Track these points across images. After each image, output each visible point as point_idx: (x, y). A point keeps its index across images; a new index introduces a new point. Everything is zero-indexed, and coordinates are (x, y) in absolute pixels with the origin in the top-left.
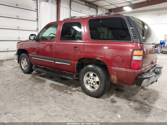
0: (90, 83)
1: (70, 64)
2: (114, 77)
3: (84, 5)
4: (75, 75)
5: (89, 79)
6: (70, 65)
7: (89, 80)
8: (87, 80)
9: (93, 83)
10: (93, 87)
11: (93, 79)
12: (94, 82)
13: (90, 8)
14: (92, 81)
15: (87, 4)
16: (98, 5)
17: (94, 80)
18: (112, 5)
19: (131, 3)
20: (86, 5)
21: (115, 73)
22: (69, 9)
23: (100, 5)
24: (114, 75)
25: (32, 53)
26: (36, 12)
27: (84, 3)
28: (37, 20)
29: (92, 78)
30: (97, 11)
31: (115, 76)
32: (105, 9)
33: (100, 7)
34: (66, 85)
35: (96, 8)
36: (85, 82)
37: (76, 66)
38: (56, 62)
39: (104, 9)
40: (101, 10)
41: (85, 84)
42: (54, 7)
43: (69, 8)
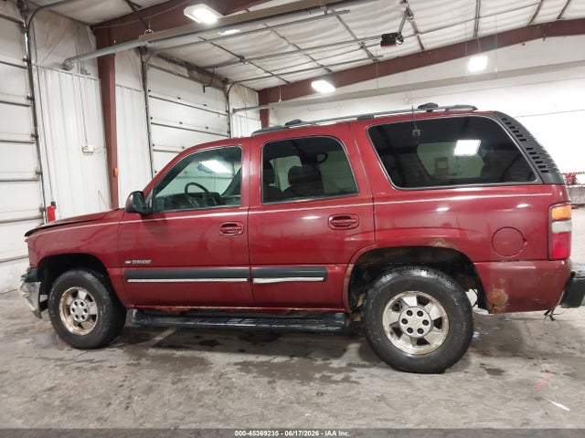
0: (410, 330)
1: (322, 279)
2: (499, 294)
3: (186, 77)
4: (339, 315)
5: (404, 315)
6: (324, 281)
7: (405, 321)
8: (397, 323)
9: (423, 327)
10: (421, 342)
11: (420, 314)
12: (425, 322)
13: (204, 87)
14: (415, 322)
15: (195, 73)
16: (229, 77)
17: (425, 317)
18: (273, 75)
19: (330, 71)
20: (191, 78)
21: (502, 281)
22: (142, 94)
23: (234, 78)
24: (498, 286)
25: (128, 262)
26: (30, 109)
27: (184, 71)
28: (34, 139)
29: (415, 311)
30: (228, 98)
31: (502, 291)
32: (248, 88)
33: (234, 83)
34: (296, 359)
35: (222, 85)
36: (387, 329)
37: (346, 281)
38: (257, 281)
39: (246, 90)
40: (236, 91)
41: (389, 336)
42: (91, 87)
43: (142, 89)
